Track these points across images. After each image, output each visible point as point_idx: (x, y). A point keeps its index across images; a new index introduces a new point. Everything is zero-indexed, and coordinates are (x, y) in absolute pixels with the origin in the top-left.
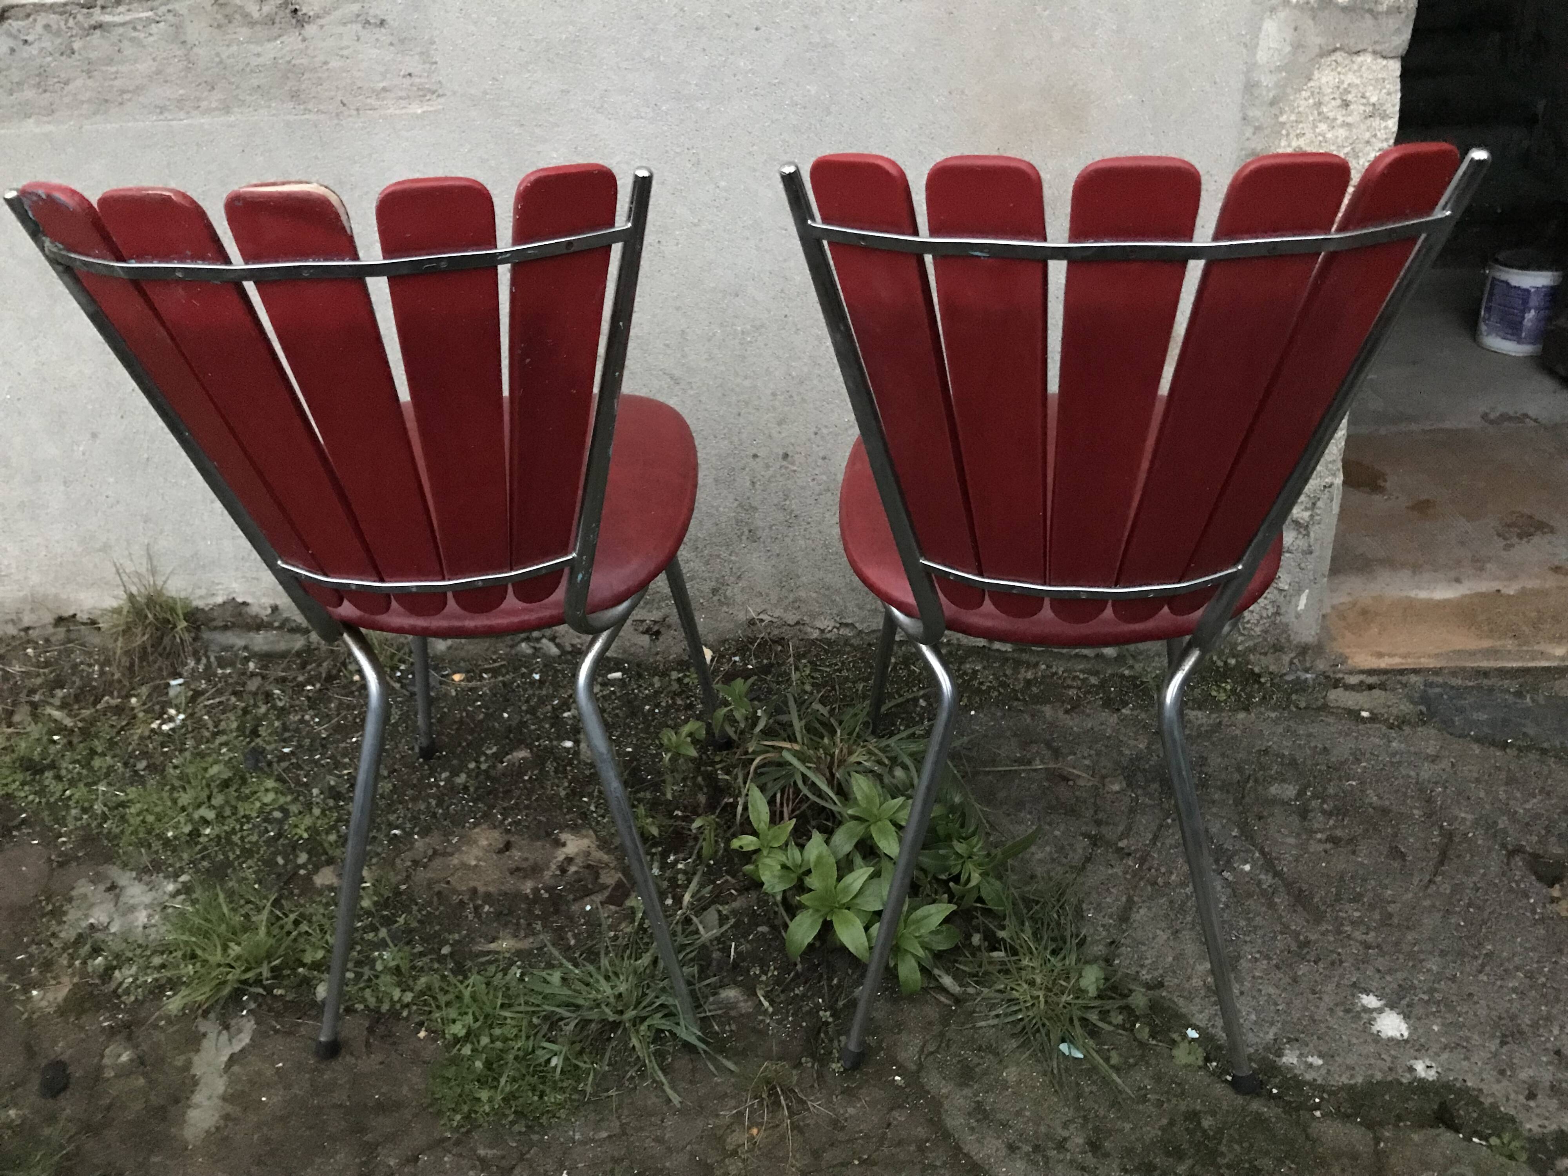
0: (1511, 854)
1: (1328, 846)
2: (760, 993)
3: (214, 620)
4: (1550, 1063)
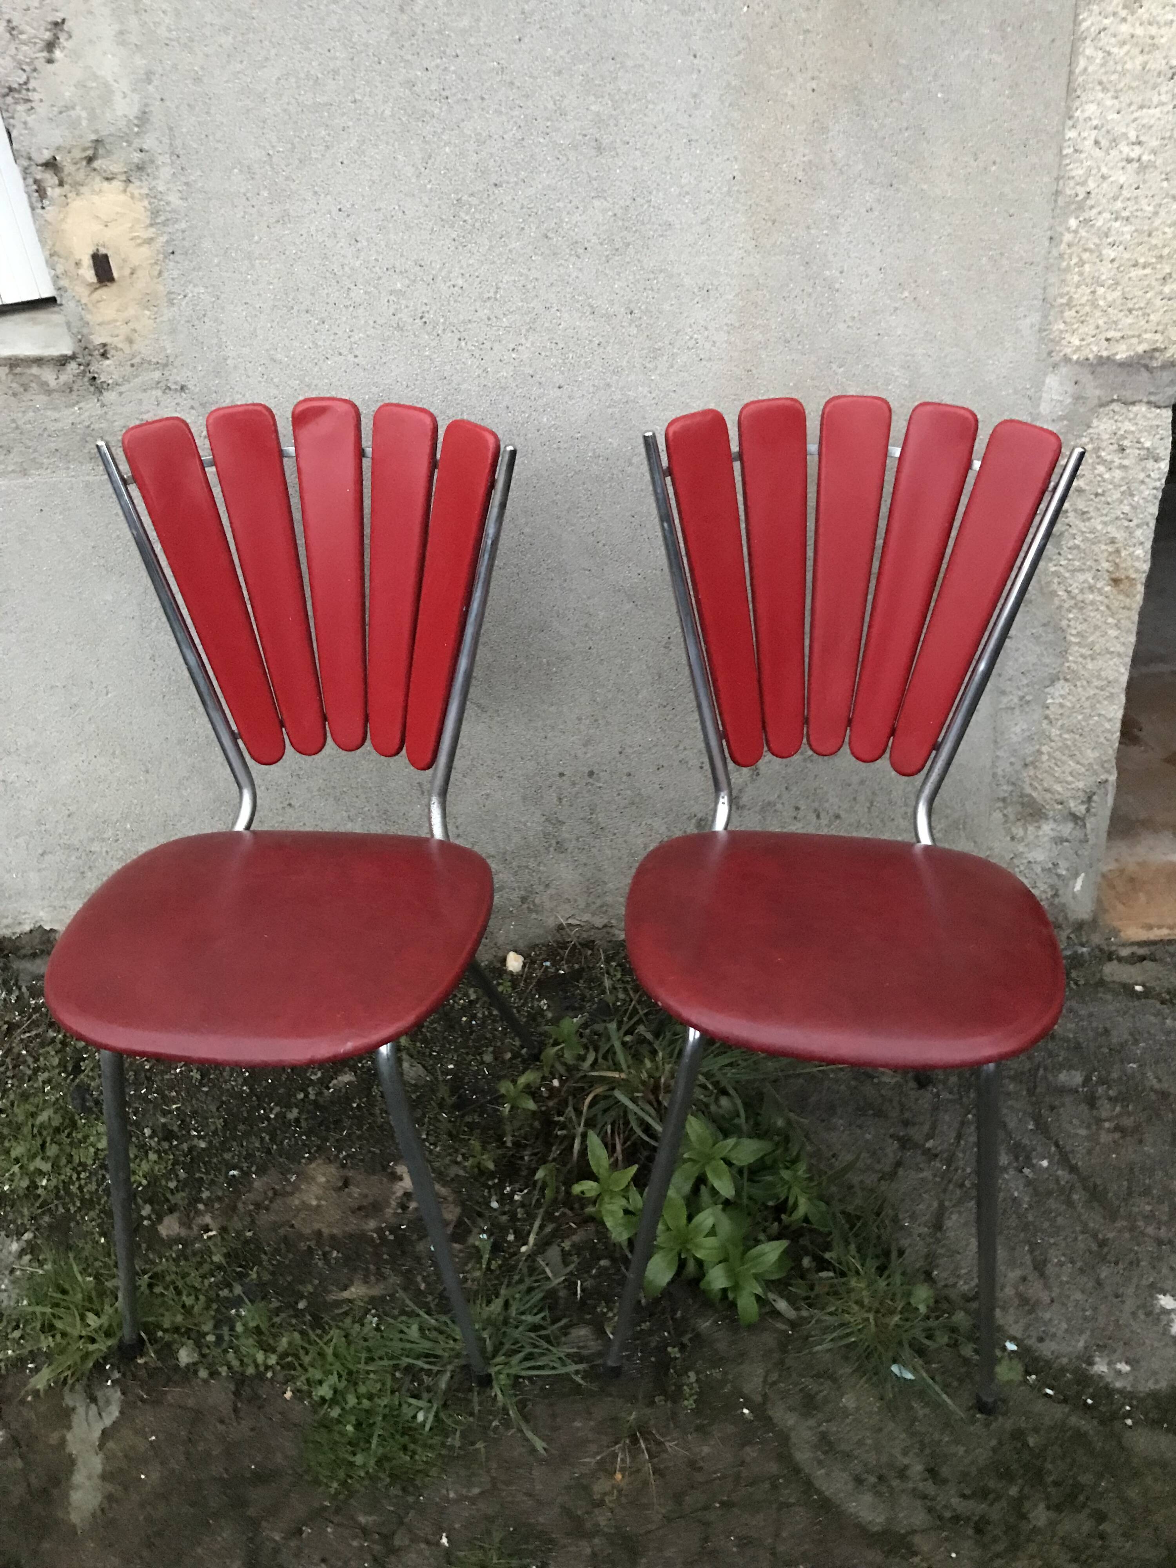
1: (1117, 1135)
3: (23, 948)
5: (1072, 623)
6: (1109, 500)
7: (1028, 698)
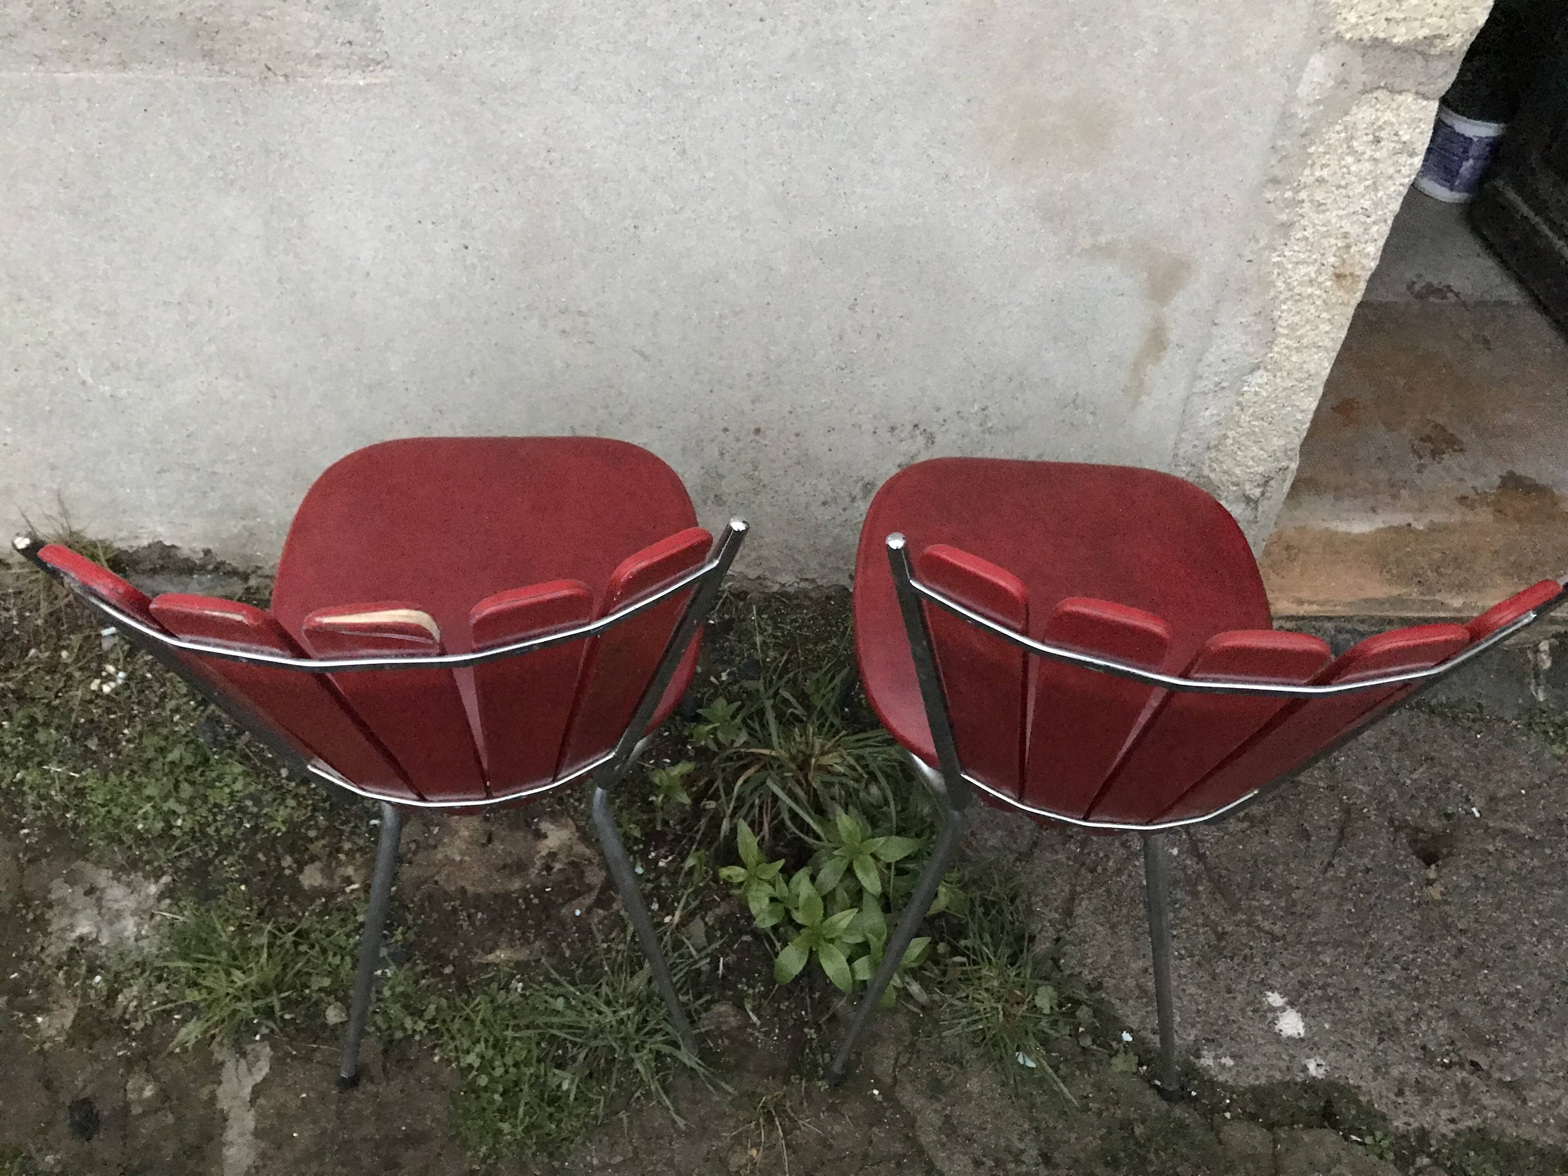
1: (1245, 825)
2: (748, 1007)
3: (142, 562)
4: (1417, 1059)
5: (1284, 315)
6: (1351, 194)
7: (1224, 384)
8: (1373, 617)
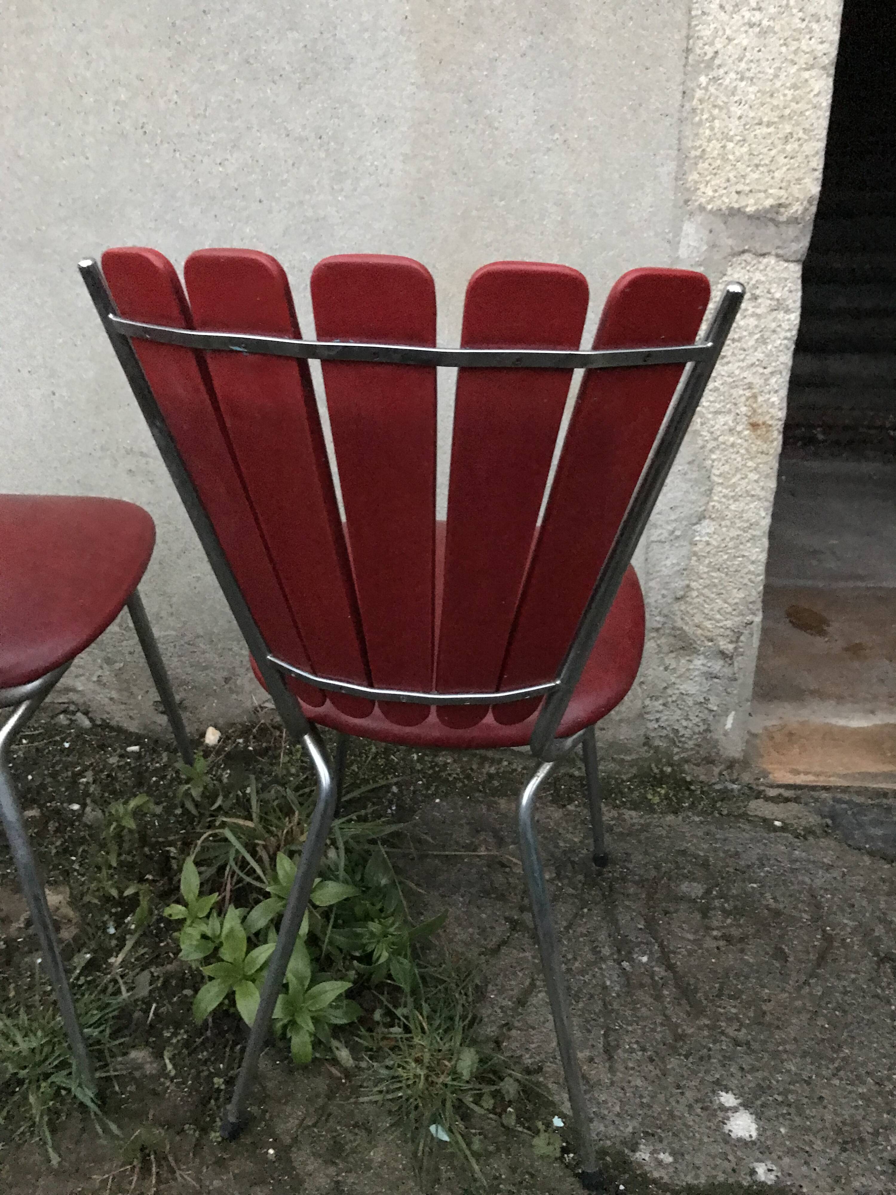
0: (882, 961)
1: (722, 943)
2: (167, 1055)
4: (884, 1172)
5: (716, 463)
6: (745, 346)
7: (678, 533)
8: (866, 789)
